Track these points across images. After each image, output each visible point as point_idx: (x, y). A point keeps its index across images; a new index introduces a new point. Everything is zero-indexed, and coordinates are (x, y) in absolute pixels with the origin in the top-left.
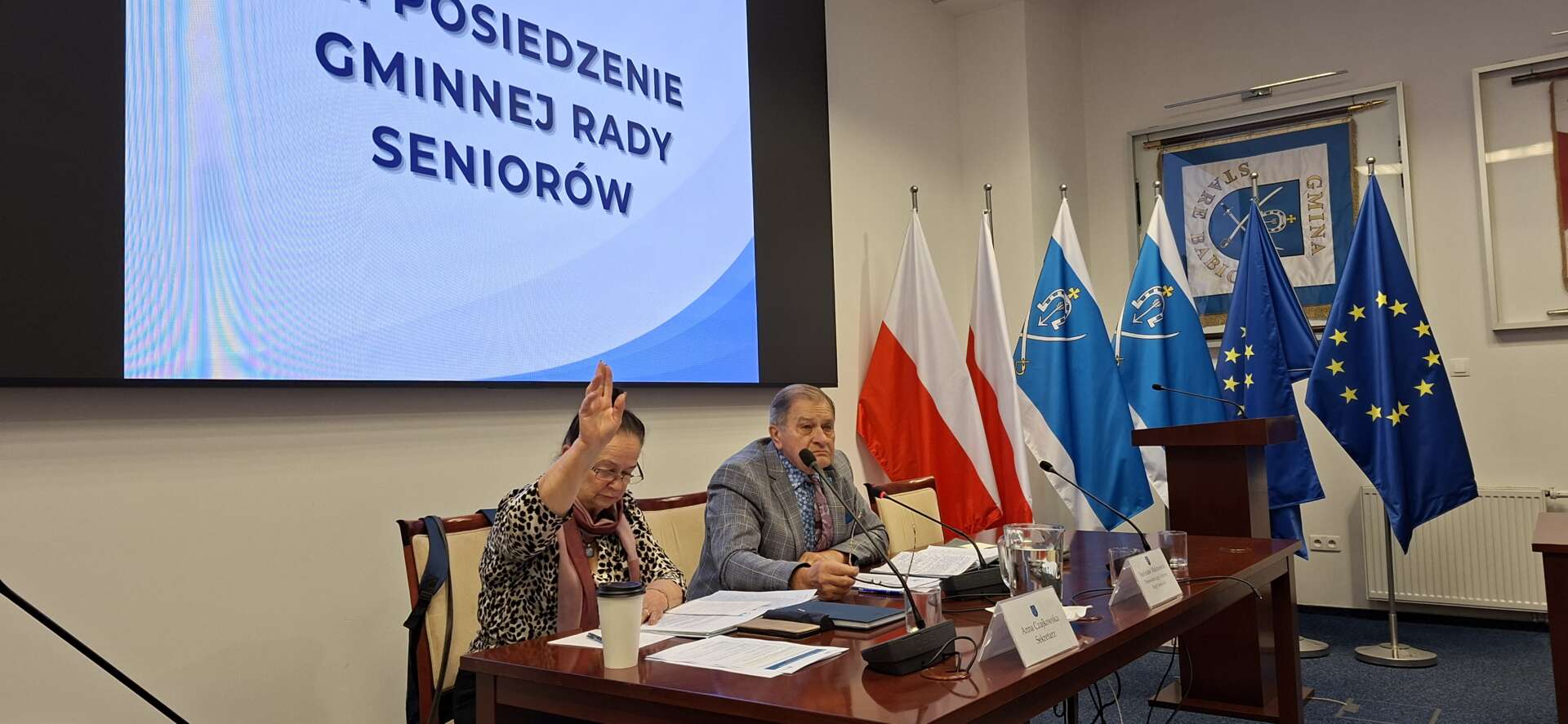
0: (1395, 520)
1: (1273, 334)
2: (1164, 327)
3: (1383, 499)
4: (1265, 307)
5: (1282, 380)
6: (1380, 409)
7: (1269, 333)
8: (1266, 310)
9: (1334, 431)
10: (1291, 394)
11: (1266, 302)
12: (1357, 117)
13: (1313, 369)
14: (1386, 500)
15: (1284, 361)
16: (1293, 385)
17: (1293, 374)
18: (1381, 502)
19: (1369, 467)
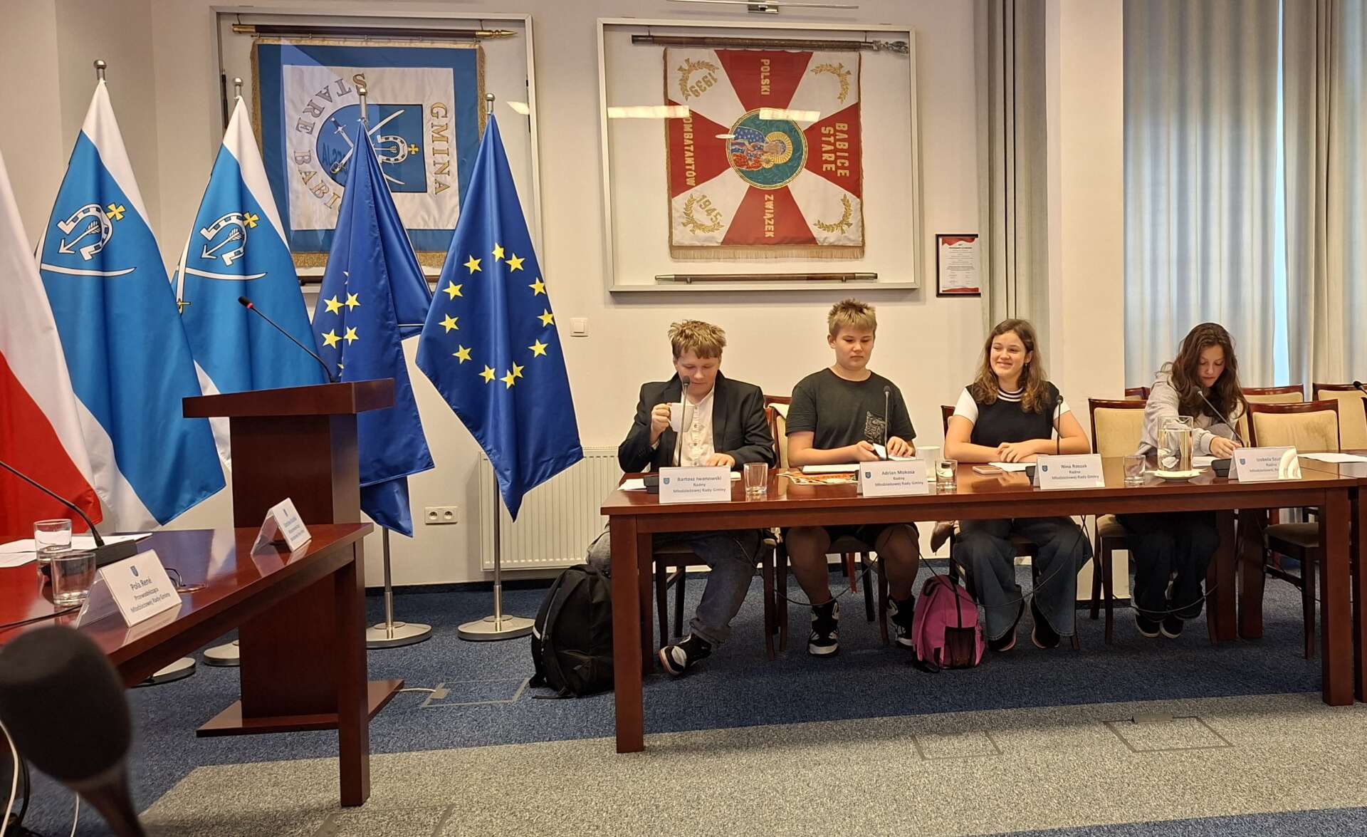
0: (505, 486)
1: (382, 282)
2: (245, 265)
3: (494, 465)
4: (374, 249)
5: (391, 336)
6: (493, 370)
7: (378, 280)
8: (375, 254)
9: (446, 394)
10: (400, 352)
11: (374, 244)
12: (485, 45)
13: (425, 325)
14: (496, 467)
15: (393, 315)
16: (403, 342)
17: (403, 330)
18: (492, 468)
19: (479, 433)
